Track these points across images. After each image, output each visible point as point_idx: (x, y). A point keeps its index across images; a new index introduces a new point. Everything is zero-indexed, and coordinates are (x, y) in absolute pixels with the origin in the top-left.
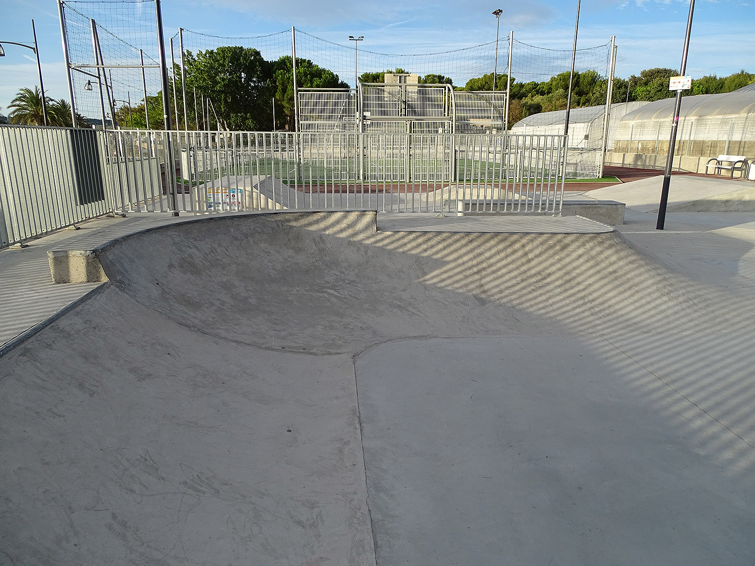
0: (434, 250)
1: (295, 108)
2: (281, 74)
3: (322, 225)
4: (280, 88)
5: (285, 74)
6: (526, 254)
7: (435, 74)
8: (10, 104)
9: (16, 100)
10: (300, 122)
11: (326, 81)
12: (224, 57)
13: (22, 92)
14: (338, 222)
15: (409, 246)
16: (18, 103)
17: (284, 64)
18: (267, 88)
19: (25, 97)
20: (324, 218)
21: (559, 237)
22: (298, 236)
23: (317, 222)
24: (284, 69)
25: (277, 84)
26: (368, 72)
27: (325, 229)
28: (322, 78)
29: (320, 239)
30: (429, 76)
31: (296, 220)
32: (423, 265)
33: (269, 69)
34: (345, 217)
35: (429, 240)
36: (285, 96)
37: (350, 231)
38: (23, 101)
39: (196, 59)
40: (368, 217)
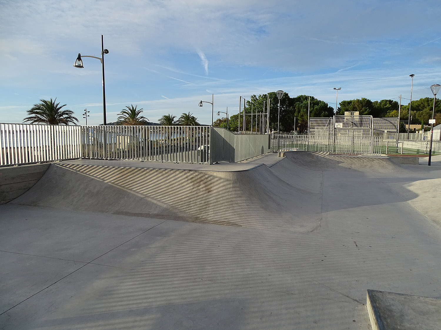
0: (342, 160)
1: (308, 125)
2: (298, 104)
3: (318, 154)
4: (297, 111)
5: (300, 104)
6: (363, 162)
7: (387, 99)
8: (178, 120)
9: (180, 118)
10: (310, 130)
11: (321, 107)
12: (271, 97)
13: (183, 115)
14: (322, 154)
15: (337, 159)
16: (181, 119)
17: (300, 99)
18: (291, 111)
19: (184, 117)
20: (318, 153)
21: (373, 159)
22: (313, 156)
23: (317, 154)
24: (300, 102)
25: (296, 108)
26: (345, 100)
27: (318, 155)
28: (319, 105)
29: (317, 156)
30: (383, 101)
31: (313, 153)
32: (339, 162)
33: (292, 102)
34: (323, 153)
35: (342, 158)
36: (299, 115)
37: (324, 156)
38: (183, 118)
39: (258, 98)
40: (328, 153)
